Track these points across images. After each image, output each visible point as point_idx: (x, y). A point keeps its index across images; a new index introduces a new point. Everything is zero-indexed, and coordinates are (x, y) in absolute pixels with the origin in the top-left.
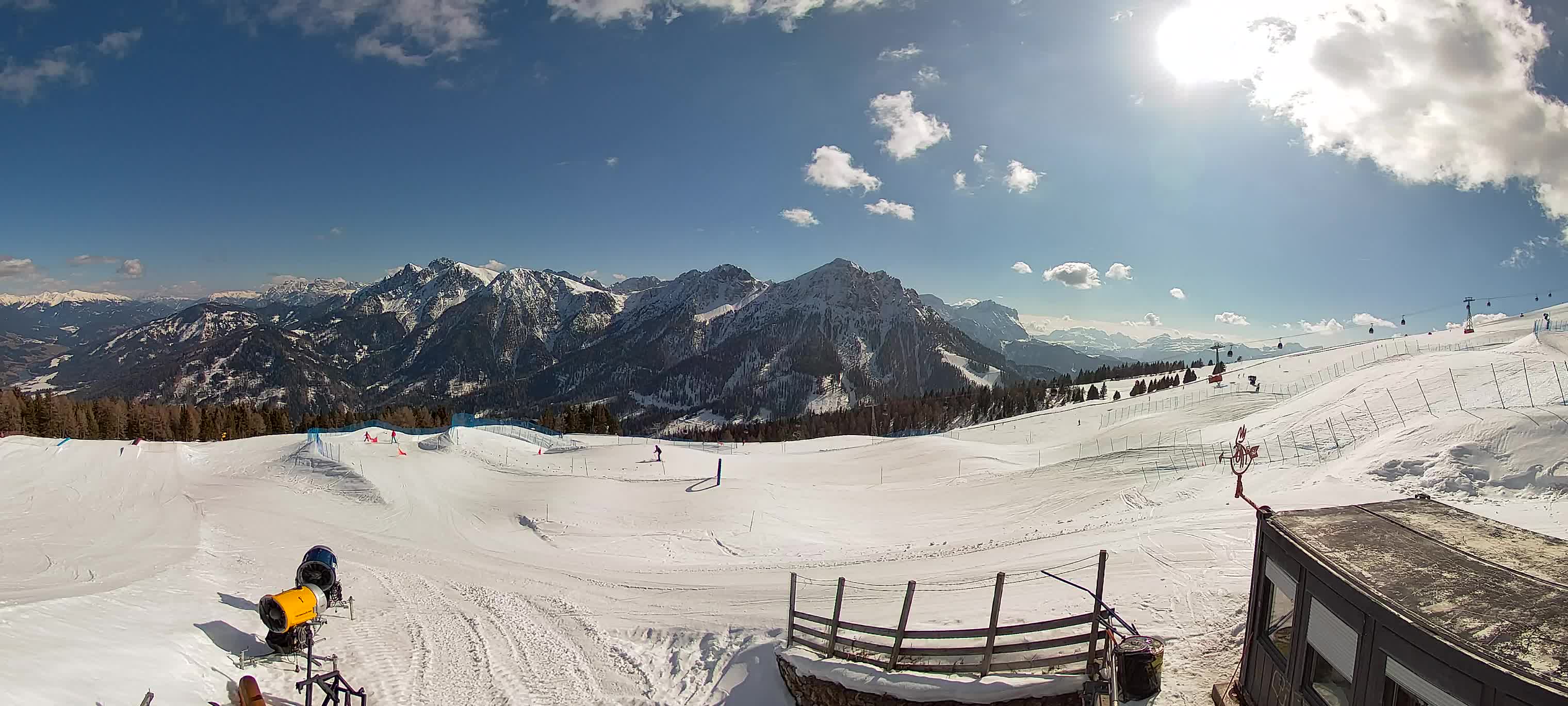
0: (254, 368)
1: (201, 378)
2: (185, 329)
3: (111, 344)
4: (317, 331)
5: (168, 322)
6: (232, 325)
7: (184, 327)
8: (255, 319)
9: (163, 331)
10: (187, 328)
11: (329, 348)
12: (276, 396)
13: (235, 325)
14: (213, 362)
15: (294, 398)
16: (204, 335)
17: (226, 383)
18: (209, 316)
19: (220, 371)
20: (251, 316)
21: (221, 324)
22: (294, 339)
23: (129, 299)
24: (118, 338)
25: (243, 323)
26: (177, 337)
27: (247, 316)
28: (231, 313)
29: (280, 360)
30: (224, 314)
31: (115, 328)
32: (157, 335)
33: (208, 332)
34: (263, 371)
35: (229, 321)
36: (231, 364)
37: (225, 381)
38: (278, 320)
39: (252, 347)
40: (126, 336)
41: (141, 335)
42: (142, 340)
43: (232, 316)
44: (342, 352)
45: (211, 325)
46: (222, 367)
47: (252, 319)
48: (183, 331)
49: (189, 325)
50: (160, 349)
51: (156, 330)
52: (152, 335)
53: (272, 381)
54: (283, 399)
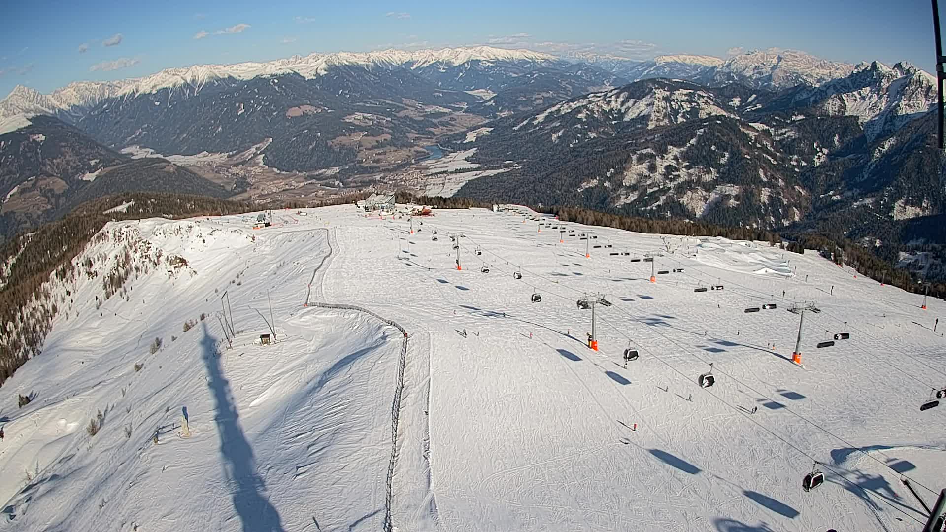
0: (709, 161)
1: (652, 168)
2: (630, 106)
3: (541, 118)
4: (778, 126)
5: (611, 97)
6: (685, 106)
7: (630, 104)
8: (712, 100)
9: (605, 107)
10: (633, 105)
11: (788, 147)
12: (729, 194)
13: (689, 106)
14: (666, 151)
15: (746, 198)
16: (653, 115)
17: (679, 176)
18: (660, 93)
19: (674, 163)
20: (708, 97)
21: (672, 103)
22: (753, 134)
23: (553, 58)
24: (549, 111)
25: (698, 105)
26: (621, 115)
27: (703, 97)
28: (686, 92)
29: (736, 157)
30: (677, 92)
31: (540, 96)
32: (598, 111)
33: (658, 112)
34: (718, 166)
35: (682, 101)
36: (685, 156)
37: (677, 173)
38: (738, 104)
39: (708, 139)
40: (559, 110)
41: (578, 110)
42: (580, 116)
43: (686, 95)
44: (801, 153)
45: (663, 104)
46: (676, 158)
47: (709, 101)
48: (629, 108)
49: (635, 102)
50: (601, 127)
51: (597, 104)
52: (592, 111)
53: (726, 177)
54: (737, 198)
